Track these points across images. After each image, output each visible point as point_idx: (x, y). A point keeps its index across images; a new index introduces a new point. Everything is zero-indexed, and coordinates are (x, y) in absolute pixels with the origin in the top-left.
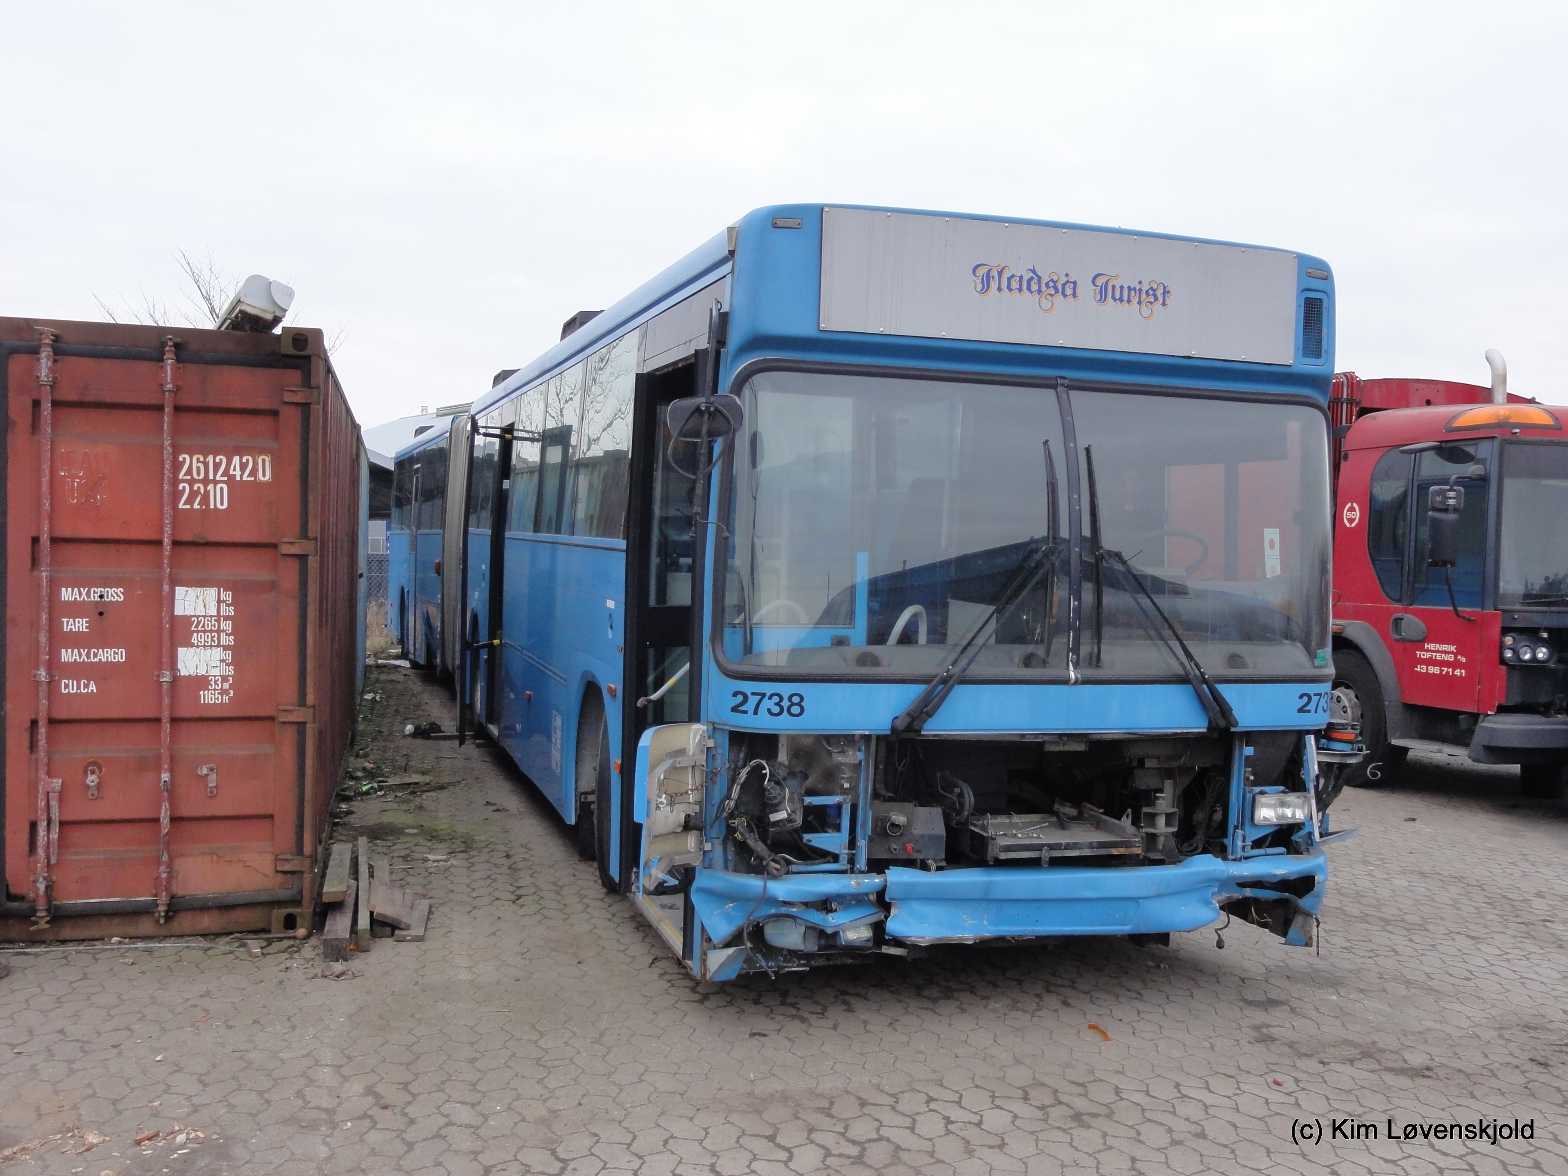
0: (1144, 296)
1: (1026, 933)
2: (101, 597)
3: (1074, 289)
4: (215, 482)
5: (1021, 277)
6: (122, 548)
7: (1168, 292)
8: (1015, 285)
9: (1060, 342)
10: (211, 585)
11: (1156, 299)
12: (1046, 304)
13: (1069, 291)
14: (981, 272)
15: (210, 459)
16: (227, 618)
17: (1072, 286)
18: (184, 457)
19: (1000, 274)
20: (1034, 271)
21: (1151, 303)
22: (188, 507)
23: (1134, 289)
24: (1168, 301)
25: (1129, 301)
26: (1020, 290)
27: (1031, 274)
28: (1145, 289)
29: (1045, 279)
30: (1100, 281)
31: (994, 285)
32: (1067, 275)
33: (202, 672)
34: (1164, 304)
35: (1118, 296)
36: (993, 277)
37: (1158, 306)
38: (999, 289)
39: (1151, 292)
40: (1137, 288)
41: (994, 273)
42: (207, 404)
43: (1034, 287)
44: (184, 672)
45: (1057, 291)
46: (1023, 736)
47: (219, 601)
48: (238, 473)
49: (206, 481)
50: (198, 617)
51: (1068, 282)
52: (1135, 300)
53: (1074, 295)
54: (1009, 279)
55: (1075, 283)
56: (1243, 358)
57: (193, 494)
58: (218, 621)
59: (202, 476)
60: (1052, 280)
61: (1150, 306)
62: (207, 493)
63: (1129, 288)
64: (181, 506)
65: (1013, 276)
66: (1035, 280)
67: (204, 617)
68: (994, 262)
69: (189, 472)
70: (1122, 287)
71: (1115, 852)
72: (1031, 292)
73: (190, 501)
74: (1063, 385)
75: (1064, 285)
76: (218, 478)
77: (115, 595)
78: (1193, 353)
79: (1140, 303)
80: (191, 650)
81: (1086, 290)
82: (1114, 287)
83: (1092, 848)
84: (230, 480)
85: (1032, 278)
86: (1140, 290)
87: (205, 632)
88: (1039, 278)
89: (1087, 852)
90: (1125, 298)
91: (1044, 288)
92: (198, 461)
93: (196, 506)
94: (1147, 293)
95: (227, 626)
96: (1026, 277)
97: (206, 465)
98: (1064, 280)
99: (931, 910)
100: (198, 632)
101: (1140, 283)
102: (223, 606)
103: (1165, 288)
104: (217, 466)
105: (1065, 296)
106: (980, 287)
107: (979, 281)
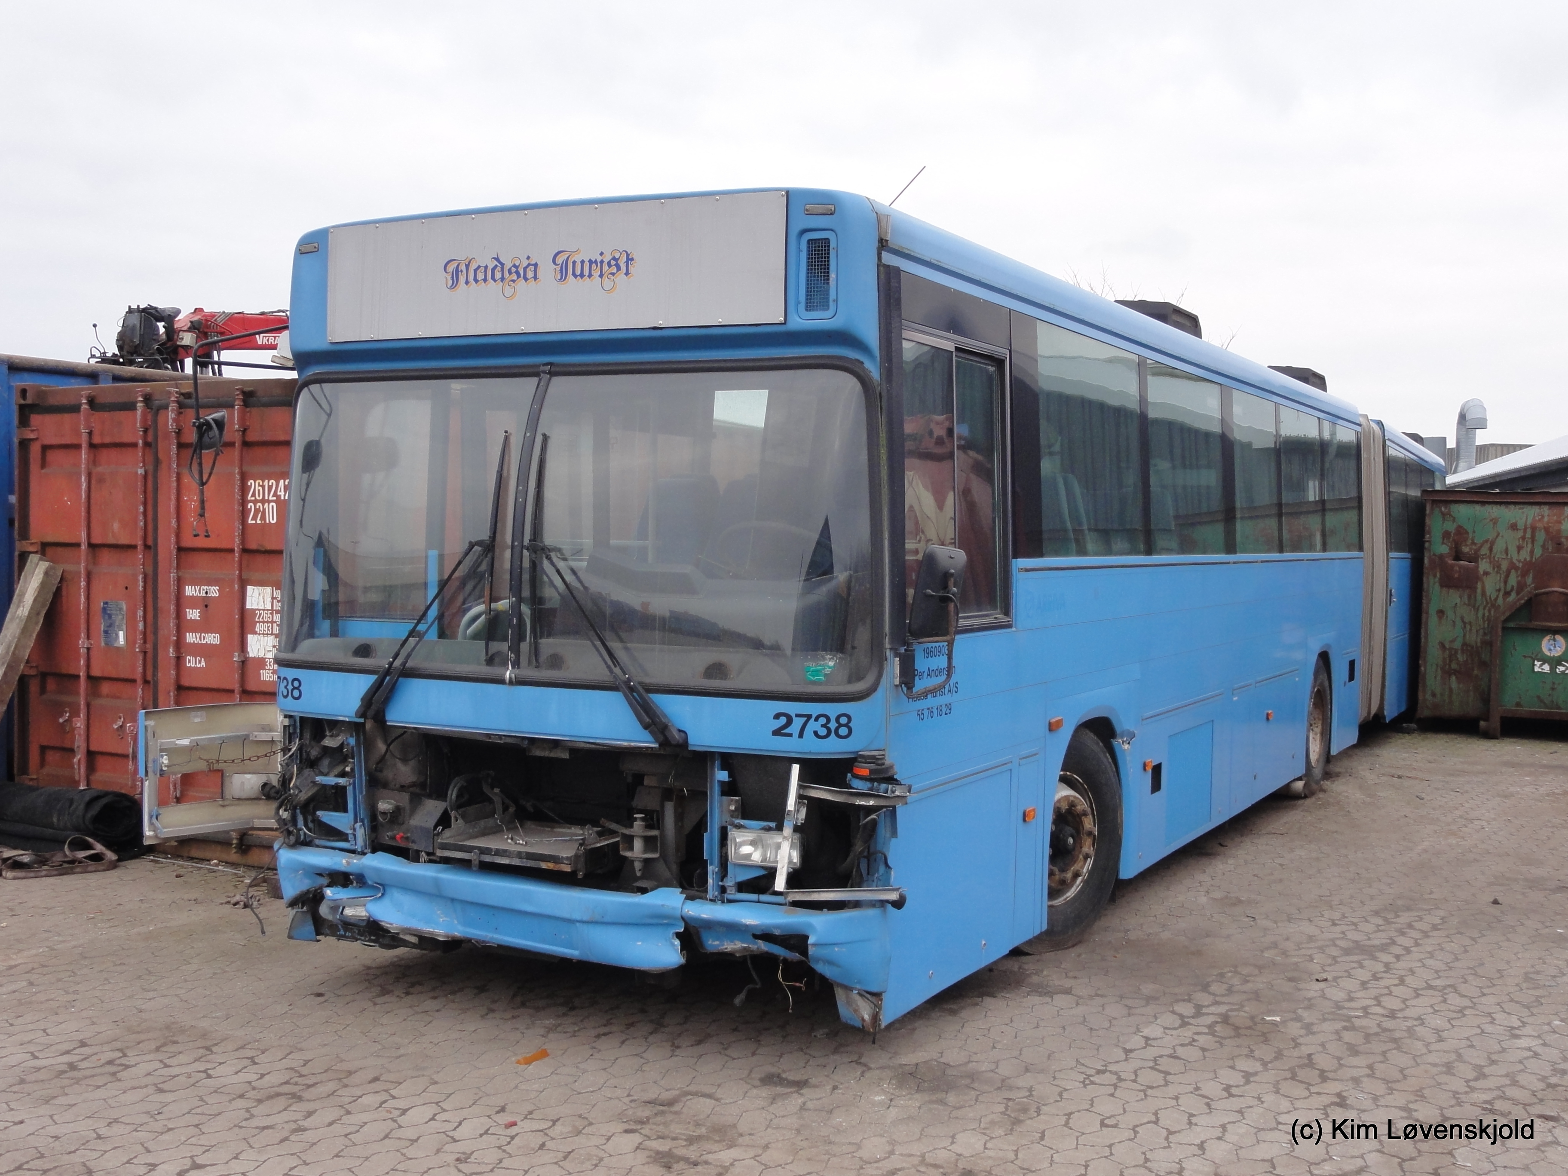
0: (606, 267)
1: (487, 939)
2: (206, 593)
3: (535, 271)
4: (269, 501)
5: (486, 267)
6: (222, 554)
7: (632, 259)
8: (480, 276)
9: (523, 329)
10: (268, 586)
11: (619, 268)
12: (509, 291)
13: (530, 274)
14: (452, 267)
15: (266, 482)
16: (277, 612)
17: (533, 268)
18: (251, 482)
19: (467, 266)
20: (497, 259)
21: (613, 274)
22: (254, 522)
23: (596, 261)
24: (631, 269)
25: (590, 276)
26: (485, 280)
27: (496, 263)
28: (606, 260)
29: (508, 265)
30: (560, 260)
31: (462, 279)
32: (528, 258)
33: (261, 655)
34: (627, 274)
35: (578, 272)
36: (462, 271)
37: (621, 275)
38: (467, 282)
39: (613, 263)
40: (599, 260)
41: (463, 267)
42: (264, 439)
43: (498, 275)
44: (251, 655)
45: (519, 276)
46: (489, 736)
47: (273, 598)
48: (282, 493)
49: (263, 501)
50: (260, 610)
51: (529, 265)
52: (596, 274)
53: (535, 278)
54: (475, 271)
55: (536, 265)
56: (721, 321)
57: (257, 511)
58: (272, 614)
59: (261, 497)
60: (514, 266)
61: (612, 278)
62: (264, 510)
63: (590, 262)
64: (250, 522)
65: (479, 267)
66: (499, 268)
67: (264, 610)
68: (461, 255)
69: (254, 495)
70: (583, 262)
71: (544, 865)
72: (495, 281)
73: (254, 518)
74: (544, 372)
75: (525, 269)
76: (271, 498)
77: (214, 591)
78: (661, 323)
79: (601, 276)
80: (256, 636)
81: (547, 271)
82: (574, 263)
83: (520, 858)
84: (278, 501)
85: (496, 266)
86: (602, 262)
87: (264, 622)
88: (502, 264)
89: (516, 862)
90: (586, 272)
91: (507, 274)
92: (259, 485)
93: (259, 522)
94: (609, 264)
95: (277, 618)
96: (490, 267)
97: (263, 487)
98: (525, 263)
99: (407, 900)
100: (260, 622)
101: (602, 254)
102: (275, 601)
103: (628, 255)
104: (270, 488)
105: (526, 279)
106: (450, 282)
107: (449, 277)
